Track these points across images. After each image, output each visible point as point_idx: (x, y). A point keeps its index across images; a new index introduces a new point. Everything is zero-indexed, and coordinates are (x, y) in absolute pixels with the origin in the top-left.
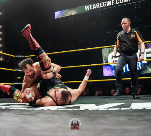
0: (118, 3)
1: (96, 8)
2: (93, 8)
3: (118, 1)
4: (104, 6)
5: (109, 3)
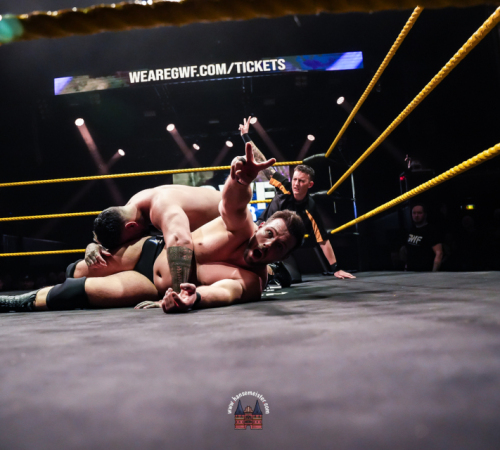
0: (204, 73)
1: (154, 79)
2: (149, 80)
3: (204, 70)
4: (173, 77)
5: (185, 72)
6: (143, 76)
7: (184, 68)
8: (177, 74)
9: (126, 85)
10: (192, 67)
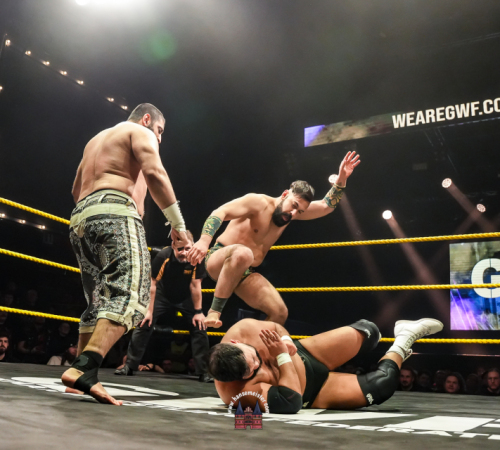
0: (488, 110)
1: (423, 122)
2: (417, 123)
3: (489, 106)
4: (448, 117)
5: (464, 111)
6: (409, 119)
7: (463, 106)
8: (453, 113)
10: (473, 104)
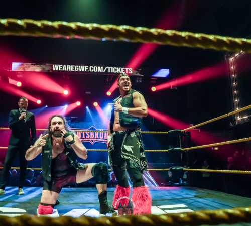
1: (66, 70)
2: (63, 70)
3: (92, 69)
4: (76, 70)
5: (82, 69)
6: (60, 68)
8: (78, 69)
9: (51, 71)
10: (86, 67)
